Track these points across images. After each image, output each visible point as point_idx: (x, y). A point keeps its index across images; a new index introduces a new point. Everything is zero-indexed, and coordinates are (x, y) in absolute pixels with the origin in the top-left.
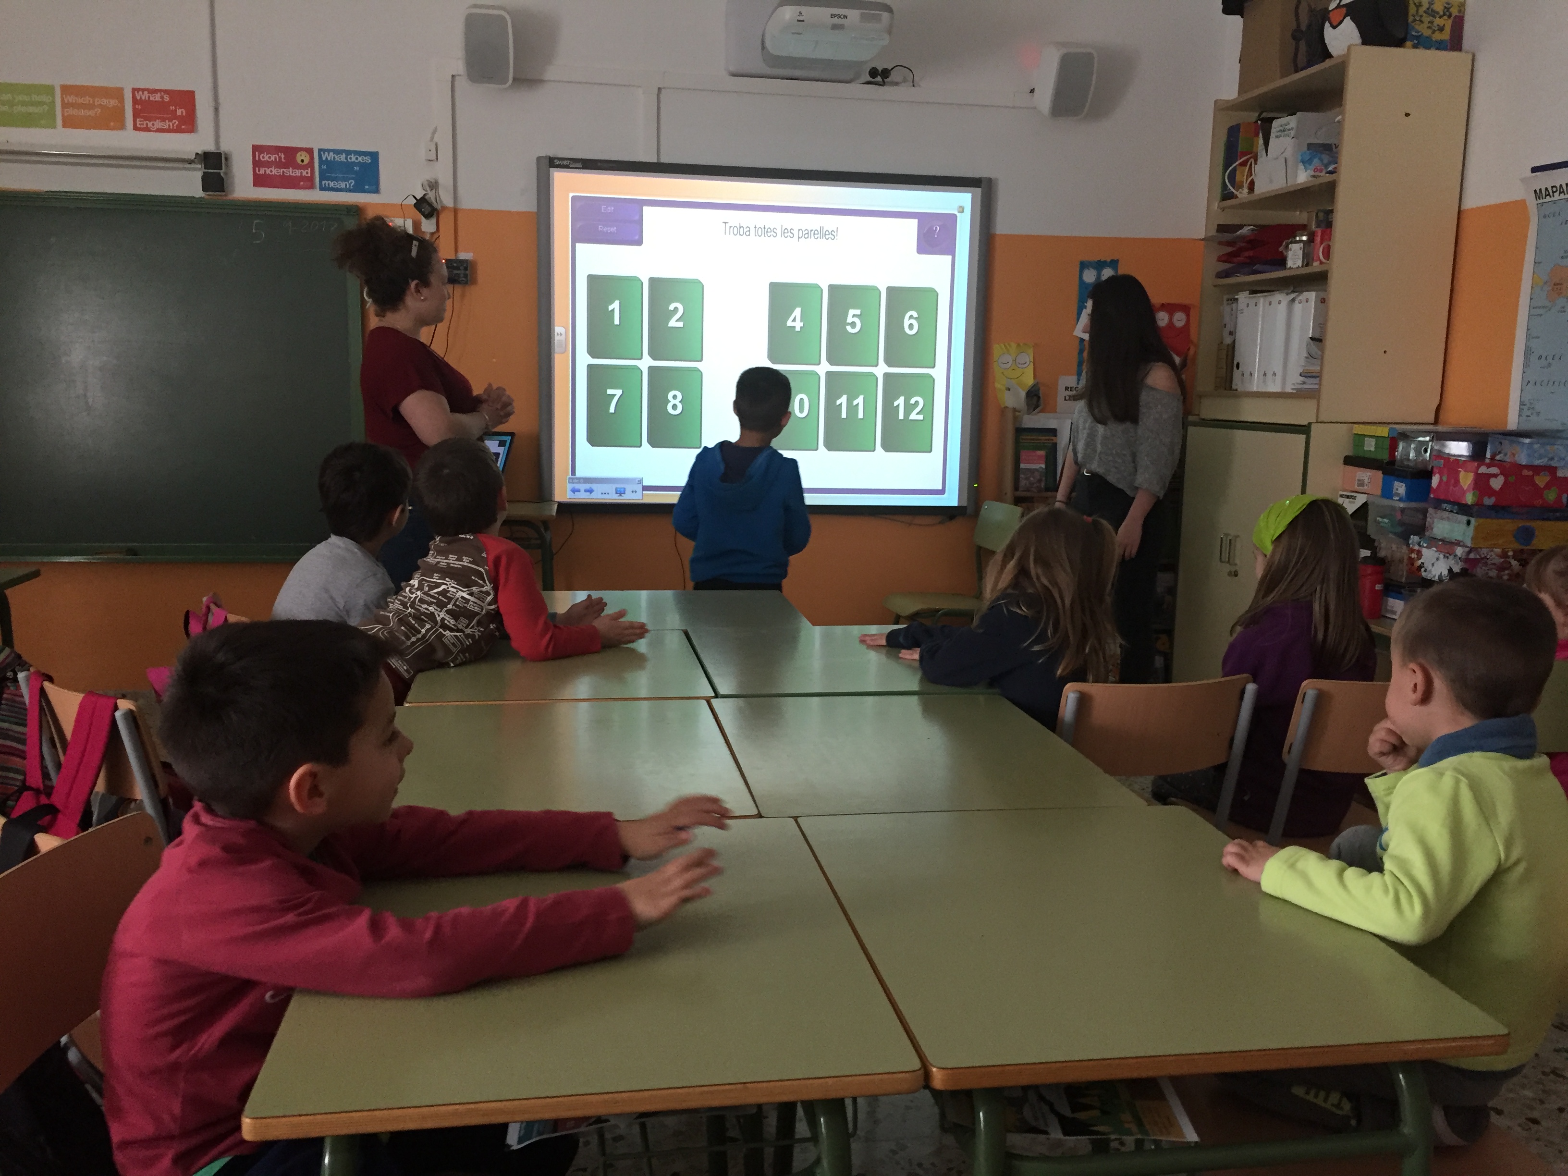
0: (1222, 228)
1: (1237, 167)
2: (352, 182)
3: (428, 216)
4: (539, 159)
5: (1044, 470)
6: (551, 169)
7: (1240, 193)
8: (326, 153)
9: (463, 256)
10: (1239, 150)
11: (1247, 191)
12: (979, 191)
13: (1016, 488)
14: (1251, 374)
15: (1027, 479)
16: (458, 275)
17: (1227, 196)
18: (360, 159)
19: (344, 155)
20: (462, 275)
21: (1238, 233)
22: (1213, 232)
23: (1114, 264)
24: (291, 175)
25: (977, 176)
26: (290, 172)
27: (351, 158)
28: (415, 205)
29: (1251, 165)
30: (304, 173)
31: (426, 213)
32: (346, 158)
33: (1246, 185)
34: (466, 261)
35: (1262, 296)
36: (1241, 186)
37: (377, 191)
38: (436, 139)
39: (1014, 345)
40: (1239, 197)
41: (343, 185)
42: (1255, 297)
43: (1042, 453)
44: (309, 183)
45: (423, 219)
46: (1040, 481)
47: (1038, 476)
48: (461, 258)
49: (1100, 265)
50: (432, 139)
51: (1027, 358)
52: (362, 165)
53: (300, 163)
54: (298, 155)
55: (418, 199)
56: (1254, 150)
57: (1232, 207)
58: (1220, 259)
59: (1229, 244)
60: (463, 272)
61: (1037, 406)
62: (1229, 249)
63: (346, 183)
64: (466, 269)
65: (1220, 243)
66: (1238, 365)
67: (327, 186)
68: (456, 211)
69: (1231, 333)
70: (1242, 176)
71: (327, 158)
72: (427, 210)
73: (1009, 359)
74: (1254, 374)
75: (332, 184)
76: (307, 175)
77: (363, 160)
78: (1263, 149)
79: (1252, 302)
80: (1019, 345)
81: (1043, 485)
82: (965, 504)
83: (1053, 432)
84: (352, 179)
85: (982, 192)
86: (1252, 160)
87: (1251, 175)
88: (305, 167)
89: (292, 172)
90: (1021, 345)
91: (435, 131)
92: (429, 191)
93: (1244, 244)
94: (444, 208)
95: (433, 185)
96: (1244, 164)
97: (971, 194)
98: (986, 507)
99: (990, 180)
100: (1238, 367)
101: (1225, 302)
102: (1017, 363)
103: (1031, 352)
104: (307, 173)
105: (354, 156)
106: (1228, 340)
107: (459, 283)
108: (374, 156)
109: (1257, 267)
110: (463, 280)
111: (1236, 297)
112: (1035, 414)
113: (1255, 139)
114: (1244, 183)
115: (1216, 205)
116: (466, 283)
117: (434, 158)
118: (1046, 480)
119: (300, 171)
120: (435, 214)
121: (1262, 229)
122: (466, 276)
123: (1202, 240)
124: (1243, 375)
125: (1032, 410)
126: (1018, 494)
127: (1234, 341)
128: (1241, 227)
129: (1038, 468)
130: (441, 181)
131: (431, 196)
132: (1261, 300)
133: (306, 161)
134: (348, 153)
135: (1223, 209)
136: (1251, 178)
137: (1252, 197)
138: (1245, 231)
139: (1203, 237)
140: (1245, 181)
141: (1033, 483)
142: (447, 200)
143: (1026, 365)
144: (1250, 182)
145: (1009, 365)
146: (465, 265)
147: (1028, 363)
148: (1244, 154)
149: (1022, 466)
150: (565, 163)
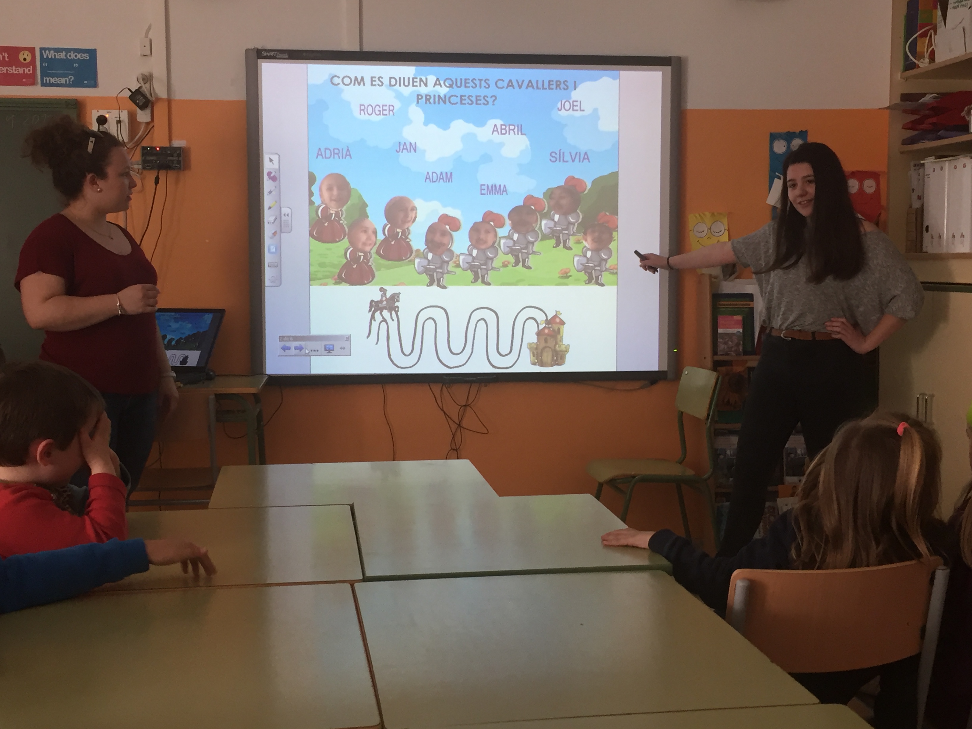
0: (905, 97)
1: (918, 38)
2: (71, 78)
3: (143, 107)
4: (247, 51)
5: (741, 335)
6: (259, 60)
7: (922, 62)
8: (47, 52)
9: (177, 143)
10: (919, 22)
11: (928, 61)
12: (669, 68)
13: (715, 352)
14: (940, 237)
15: (725, 343)
16: (173, 161)
17: (909, 66)
18: (79, 56)
19: (64, 53)
20: (175, 162)
21: (921, 101)
22: (897, 100)
23: (803, 134)
24: (15, 72)
25: (668, 55)
26: (13, 70)
27: (70, 56)
28: (130, 97)
29: (931, 36)
30: (26, 71)
31: (141, 104)
32: (66, 56)
33: (927, 55)
34: (180, 148)
35: (948, 160)
36: (922, 57)
37: (95, 85)
38: (150, 36)
39: (708, 214)
40: (921, 67)
41: (63, 81)
42: (939, 162)
43: (739, 318)
44: (30, 80)
45: (138, 109)
46: (738, 345)
47: (736, 341)
48: (174, 146)
49: (789, 137)
50: (146, 36)
51: (722, 226)
52: (81, 62)
53: (22, 61)
54: (22, 53)
55: (133, 91)
56: (934, 22)
57: (916, 77)
58: (905, 127)
59: (913, 112)
60: (177, 158)
61: (733, 273)
62: (915, 117)
63: (67, 79)
64: (179, 156)
65: (905, 111)
66: (927, 227)
67: (48, 82)
68: (169, 101)
69: (919, 198)
70: (922, 46)
71: (47, 56)
72: (141, 101)
73: (704, 227)
74: (943, 236)
75: (52, 80)
76: (29, 73)
77: (82, 57)
78: (941, 21)
79: (937, 167)
80: (713, 214)
81: (741, 348)
82: (665, 369)
83: (750, 297)
84: (71, 74)
85: (672, 70)
86: (932, 31)
87: (932, 45)
88: (27, 65)
89: (15, 70)
90: (716, 214)
91: (149, 28)
92: (143, 84)
93: (928, 112)
94: (158, 99)
95: (147, 79)
96: (924, 35)
97: (661, 73)
98: (687, 372)
99: (679, 59)
100: (927, 230)
101: (912, 168)
102: (713, 233)
103: (725, 222)
104: (29, 70)
105: (73, 53)
106: (916, 205)
107: (174, 169)
108: (92, 53)
109: (941, 133)
110: (176, 166)
111: (922, 162)
112: (732, 281)
113: (934, 11)
114: (926, 53)
115: (898, 76)
116: (180, 168)
117: (148, 53)
118: (744, 344)
119: (22, 69)
120: (150, 105)
121: (943, 96)
122: (179, 162)
123: (887, 108)
124: (932, 237)
125: (728, 277)
126: (717, 358)
127: (923, 205)
128: (924, 95)
129: (735, 332)
130: (156, 74)
131: (145, 89)
132: (947, 165)
133: (29, 59)
134: (68, 50)
135: (907, 79)
136: (932, 48)
137: (933, 66)
138: (927, 99)
139: (888, 105)
140: (926, 50)
141: (732, 347)
142: (161, 91)
143: (721, 233)
144: (931, 51)
145: (704, 233)
146: (178, 152)
147: (723, 232)
148: (922, 27)
149: (720, 331)
150: (272, 54)
